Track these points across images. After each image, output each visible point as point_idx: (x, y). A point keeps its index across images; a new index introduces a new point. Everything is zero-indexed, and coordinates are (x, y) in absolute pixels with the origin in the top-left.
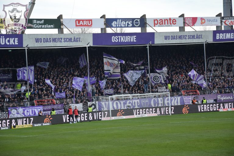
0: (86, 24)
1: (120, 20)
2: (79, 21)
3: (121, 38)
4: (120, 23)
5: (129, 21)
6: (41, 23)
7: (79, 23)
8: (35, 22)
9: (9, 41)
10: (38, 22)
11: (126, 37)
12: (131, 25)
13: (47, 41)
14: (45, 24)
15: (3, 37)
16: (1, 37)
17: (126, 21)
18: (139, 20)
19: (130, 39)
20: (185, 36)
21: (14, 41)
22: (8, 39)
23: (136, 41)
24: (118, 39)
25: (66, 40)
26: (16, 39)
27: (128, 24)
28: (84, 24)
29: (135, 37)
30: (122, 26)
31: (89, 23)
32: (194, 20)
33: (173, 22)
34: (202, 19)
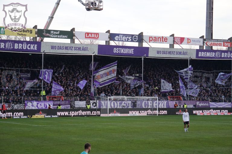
0: (94, 37)
1: (122, 35)
2: (88, 34)
3: (121, 50)
4: (121, 38)
5: (129, 37)
6: (57, 33)
7: (88, 35)
8: (52, 32)
9: (30, 47)
10: (55, 33)
11: (126, 49)
12: (130, 40)
13: (61, 49)
14: (60, 34)
15: (26, 43)
16: (24, 43)
17: (126, 37)
18: (137, 36)
19: (129, 51)
20: (174, 52)
21: (34, 47)
22: (29, 45)
23: (133, 53)
24: (119, 50)
25: (76, 48)
26: (36, 45)
27: (128, 39)
28: (92, 37)
29: (133, 50)
31: (96, 36)
32: (182, 40)
33: (165, 40)
34: (188, 39)
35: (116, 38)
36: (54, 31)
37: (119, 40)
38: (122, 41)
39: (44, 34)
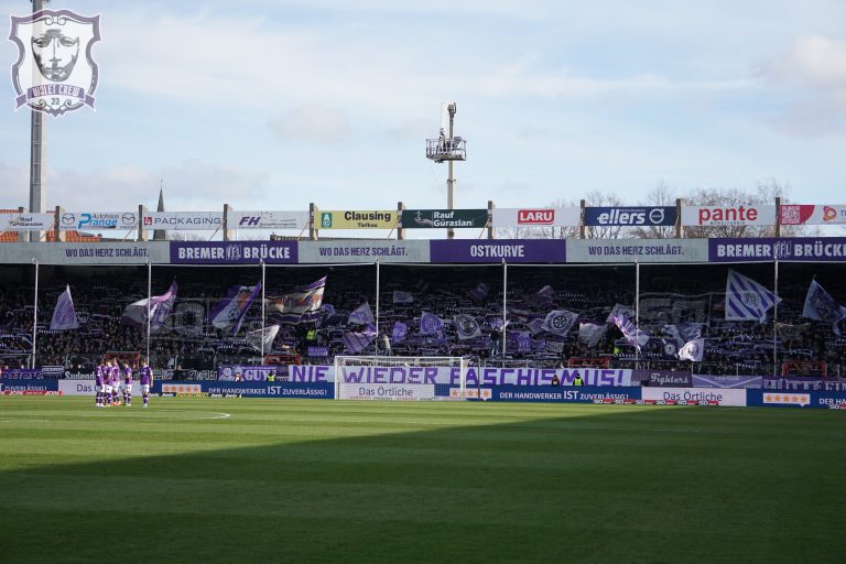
0: (542, 219)
1: (618, 211)
2: (526, 213)
3: (490, 249)
4: (617, 217)
5: (638, 213)
6: (449, 217)
7: (525, 216)
8: (436, 215)
9: (274, 253)
10: (443, 216)
11: (502, 247)
12: (643, 220)
15: (265, 245)
16: (262, 245)
17: (630, 213)
18: (662, 211)
19: (511, 251)
21: (283, 253)
22: (273, 249)
23: (523, 256)
24: (484, 250)
25: (376, 251)
26: (287, 249)
27: (635, 218)
28: (537, 219)
29: (522, 249)
30: (622, 222)
31: (548, 217)
32: (806, 212)
33: (748, 214)
34: (826, 209)
35: (601, 219)
36: (441, 211)
37: (611, 222)
38: (619, 224)
39: (418, 220)
